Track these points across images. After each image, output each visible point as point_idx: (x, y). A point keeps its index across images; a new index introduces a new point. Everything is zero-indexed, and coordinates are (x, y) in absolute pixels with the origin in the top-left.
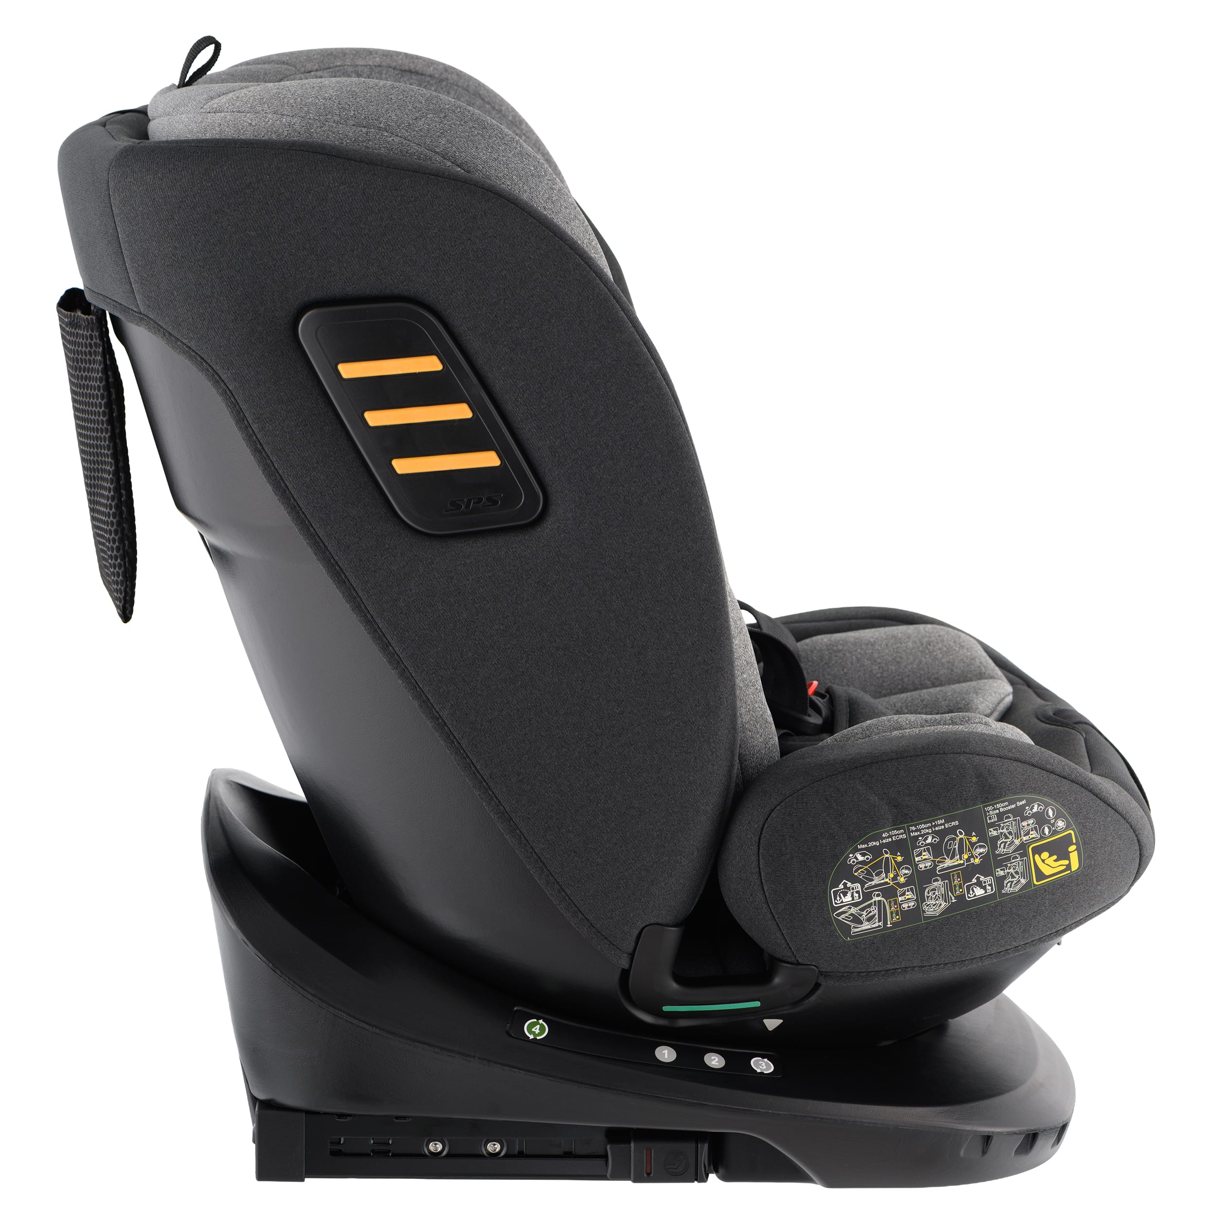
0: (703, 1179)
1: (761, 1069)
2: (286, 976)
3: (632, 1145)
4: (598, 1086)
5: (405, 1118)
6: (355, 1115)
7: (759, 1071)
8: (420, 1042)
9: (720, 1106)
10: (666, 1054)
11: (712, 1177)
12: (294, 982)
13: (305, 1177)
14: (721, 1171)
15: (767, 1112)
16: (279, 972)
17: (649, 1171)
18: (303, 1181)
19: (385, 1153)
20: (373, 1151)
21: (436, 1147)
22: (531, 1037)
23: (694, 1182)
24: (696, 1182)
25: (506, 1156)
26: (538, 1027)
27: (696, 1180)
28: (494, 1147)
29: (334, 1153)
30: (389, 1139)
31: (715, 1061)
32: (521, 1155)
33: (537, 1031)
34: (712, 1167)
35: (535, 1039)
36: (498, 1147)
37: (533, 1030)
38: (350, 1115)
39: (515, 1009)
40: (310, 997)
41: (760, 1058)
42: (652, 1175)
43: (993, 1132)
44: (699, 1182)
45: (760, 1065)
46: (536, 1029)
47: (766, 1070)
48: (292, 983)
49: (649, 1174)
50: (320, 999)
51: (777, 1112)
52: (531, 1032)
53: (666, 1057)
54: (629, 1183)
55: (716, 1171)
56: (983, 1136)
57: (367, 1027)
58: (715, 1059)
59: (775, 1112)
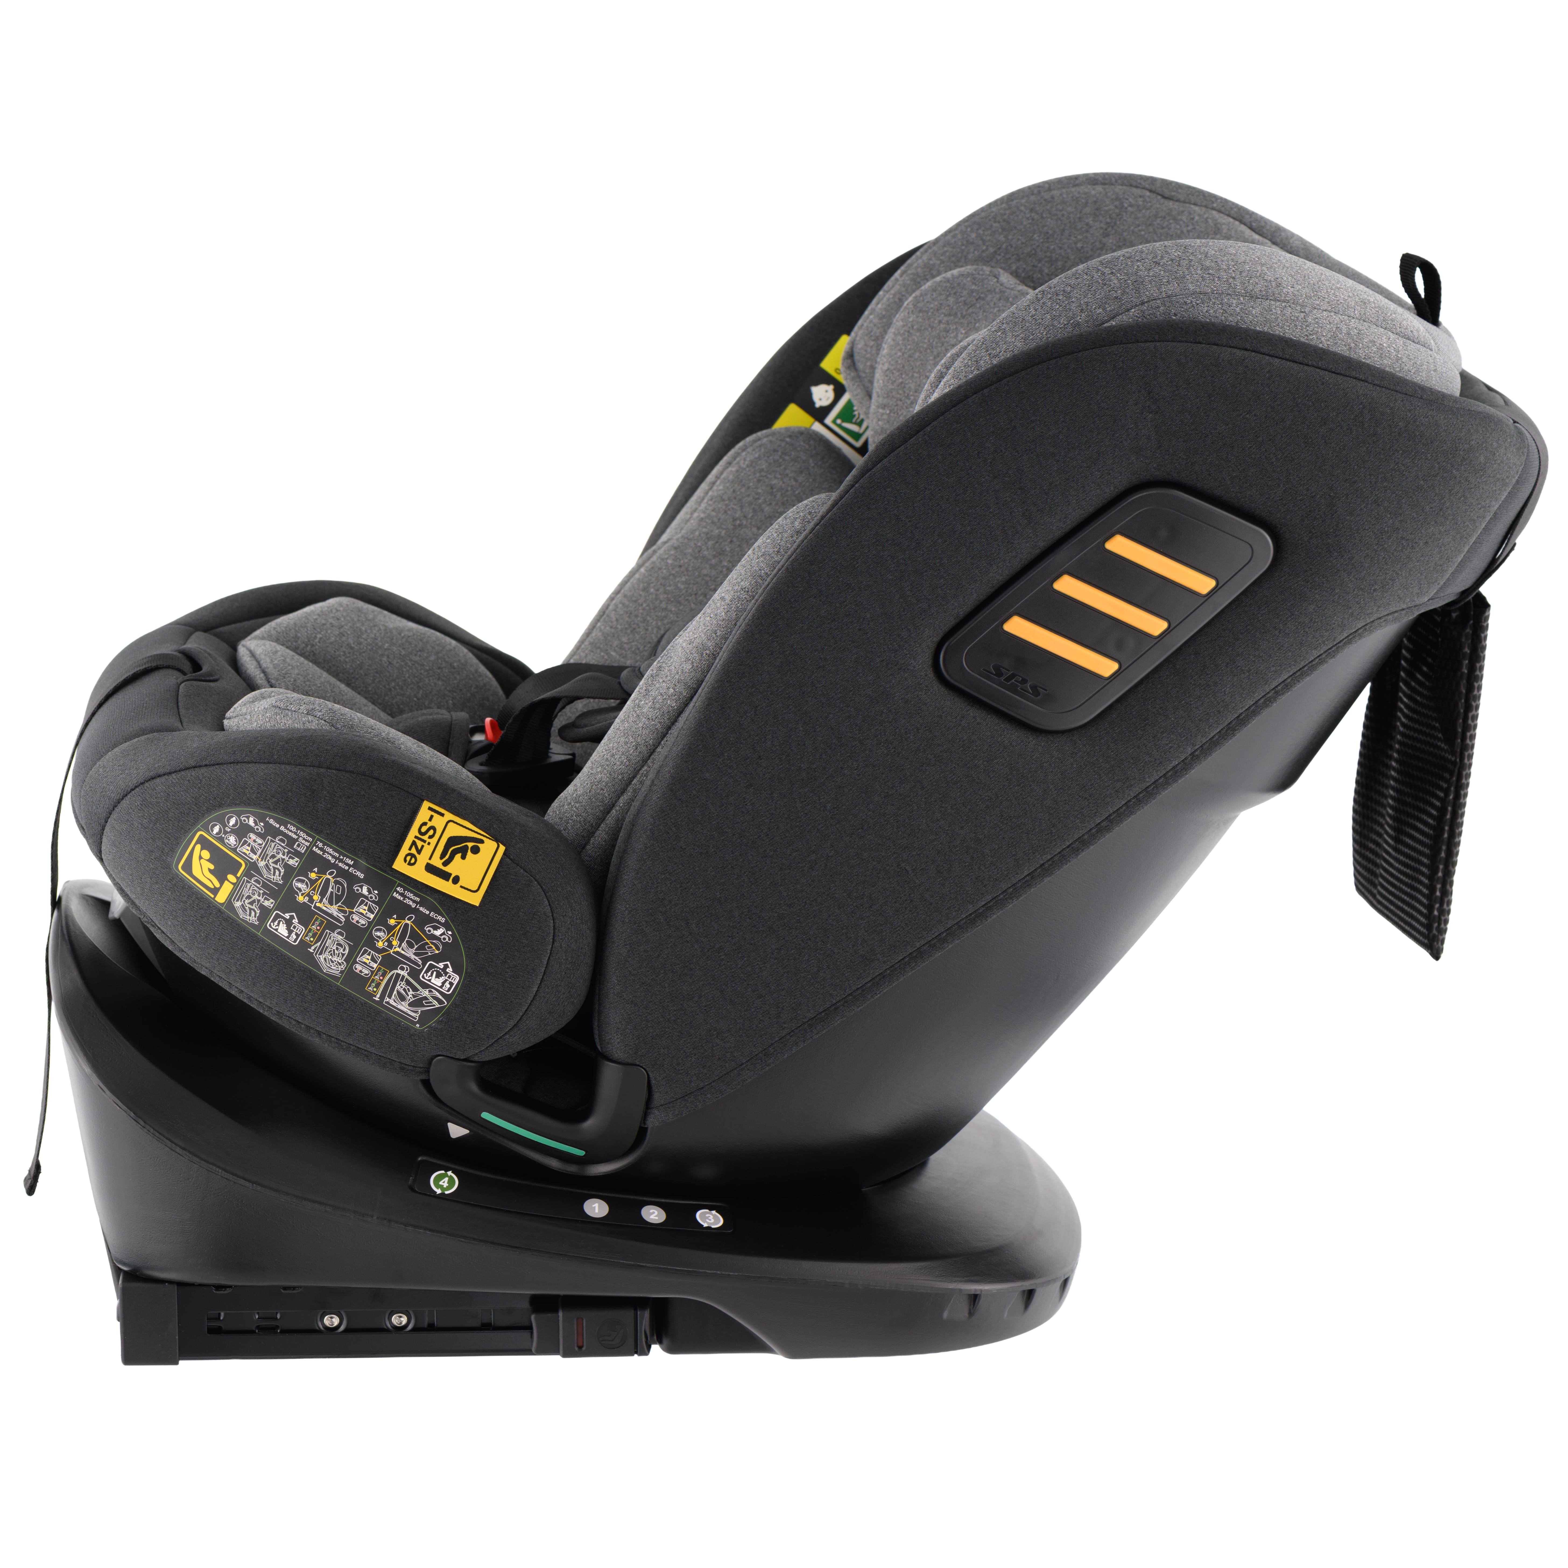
0: (644, 1351)
1: (708, 1223)
2: (150, 1126)
3: (561, 1314)
4: (516, 1247)
5: (294, 1288)
6: (235, 1286)
7: (705, 1225)
8: (309, 1200)
9: (660, 1268)
10: (596, 1208)
11: (656, 1348)
12: (160, 1134)
13: (180, 1359)
14: (665, 1341)
15: (715, 1273)
16: (142, 1123)
17: (580, 1344)
18: (177, 1363)
19: (272, 1329)
20: (258, 1327)
21: (332, 1321)
22: (439, 1191)
23: (633, 1355)
24: (636, 1355)
25: (414, 1329)
26: (446, 1179)
27: (636, 1353)
28: (400, 1320)
29: (212, 1331)
30: (277, 1313)
31: (654, 1215)
32: (431, 1328)
33: (445, 1185)
34: (655, 1337)
35: (443, 1194)
36: (404, 1320)
37: (441, 1183)
38: (230, 1287)
39: (419, 1159)
40: (178, 1149)
41: (707, 1210)
42: (584, 1349)
43: (981, 1290)
44: (640, 1354)
45: (708, 1218)
46: (445, 1183)
47: (713, 1224)
48: (157, 1134)
49: (580, 1347)
50: (190, 1153)
51: (727, 1273)
52: (438, 1186)
53: (597, 1211)
54: (557, 1358)
55: (660, 1342)
56: (969, 1295)
57: (247, 1184)
58: (654, 1213)
59: (724, 1273)
